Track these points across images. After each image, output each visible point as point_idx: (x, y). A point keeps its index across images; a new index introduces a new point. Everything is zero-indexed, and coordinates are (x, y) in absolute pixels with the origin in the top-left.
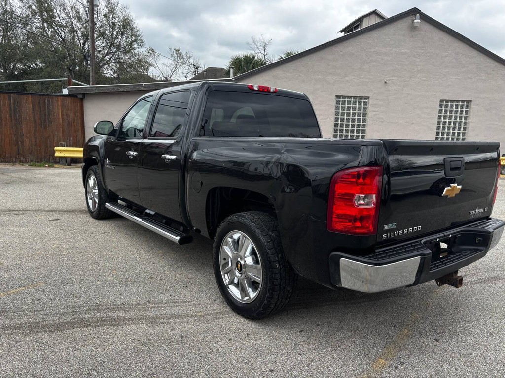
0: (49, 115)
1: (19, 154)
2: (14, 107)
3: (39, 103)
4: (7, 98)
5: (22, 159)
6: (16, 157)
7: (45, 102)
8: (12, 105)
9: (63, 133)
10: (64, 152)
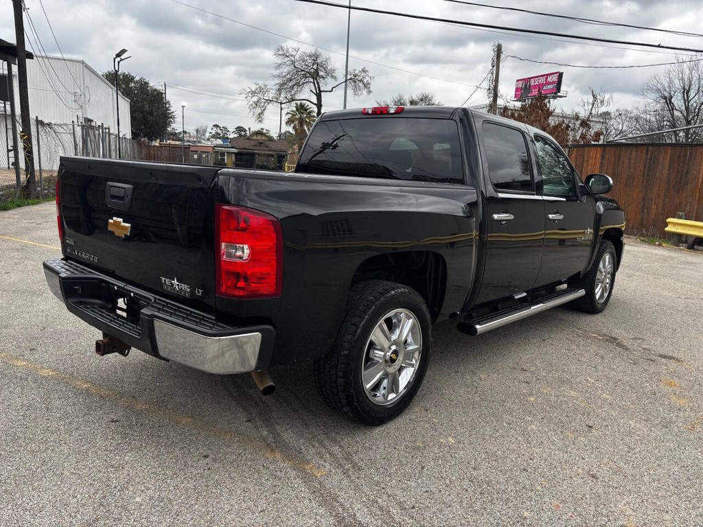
0: (687, 173)
1: (642, 224)
2: (650, 163)
3: (679, 157)
4: (644, 152)
5: (644, 231)
6: (638, 228)
7: (686, 155)
8: (648, 161)
9: (699, 200)
10: (677, 227)
